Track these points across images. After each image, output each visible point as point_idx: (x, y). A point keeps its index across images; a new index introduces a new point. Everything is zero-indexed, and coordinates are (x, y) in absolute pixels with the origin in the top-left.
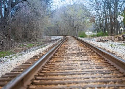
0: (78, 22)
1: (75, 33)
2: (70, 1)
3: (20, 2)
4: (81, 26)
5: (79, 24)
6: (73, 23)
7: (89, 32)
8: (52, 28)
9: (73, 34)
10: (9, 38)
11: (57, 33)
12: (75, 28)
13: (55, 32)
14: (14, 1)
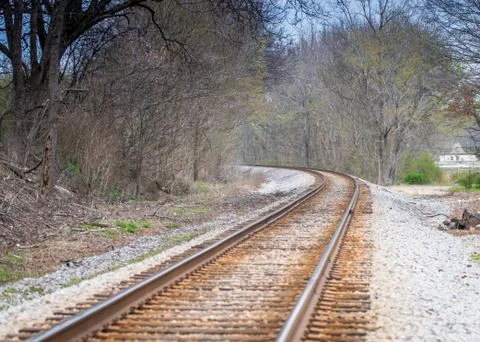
0: (401, 109)
1: (384, 158)
2: (367, 9)
3: (112, 12)
4: (413, 126)
5: (407, 118)
6: (378, 114)
7: (461, 157)
8: (281, 132)
9: (376, 164)
10: (45, 183)
11: (303, 154)
12: (385, 136)
13: (296, 147)
14: (85, 6)
